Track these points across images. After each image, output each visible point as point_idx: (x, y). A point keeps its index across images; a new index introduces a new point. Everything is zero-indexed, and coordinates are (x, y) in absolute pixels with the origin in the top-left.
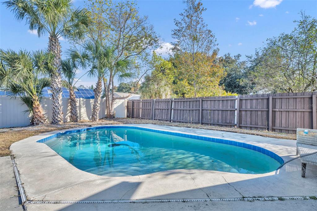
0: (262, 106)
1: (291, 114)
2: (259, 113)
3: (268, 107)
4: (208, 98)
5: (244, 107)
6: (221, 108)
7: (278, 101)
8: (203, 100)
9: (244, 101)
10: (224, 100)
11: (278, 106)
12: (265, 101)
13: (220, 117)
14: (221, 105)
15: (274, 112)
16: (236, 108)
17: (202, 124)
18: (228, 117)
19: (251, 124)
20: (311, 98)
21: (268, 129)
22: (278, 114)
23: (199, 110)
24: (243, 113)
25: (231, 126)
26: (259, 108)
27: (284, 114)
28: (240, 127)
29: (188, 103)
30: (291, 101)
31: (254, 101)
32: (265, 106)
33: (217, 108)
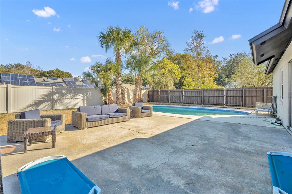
0: (239, 94)
1: (254, 98)
2: (238, 98)
3: (242, 94)
4: (207, 89)
5: (229, 94)
6: (215, 95)
7: (247, 92)
8: (204, 90)
9: (229, 92)
10: (217, 91)
11: (247, 94)
12: (241, 91)
13: (215, 100)
14: (215, 94)
15: (245, 97)
16: (225, 95)
17: (204, 104)
18: (220, 100)
19: (233, 104)
20: (264, 90)
21: (242, 106)
22: (247, 98)
23: (202, 96)
24: (229, 98)
25: (222, 105)
26: (238, 95)
27: (250, 98)
28: (227, 105)
29: (194, 92)
30: (254, 91)
31: (235, 91)
32: (241, 94)
33: (213, 95)
